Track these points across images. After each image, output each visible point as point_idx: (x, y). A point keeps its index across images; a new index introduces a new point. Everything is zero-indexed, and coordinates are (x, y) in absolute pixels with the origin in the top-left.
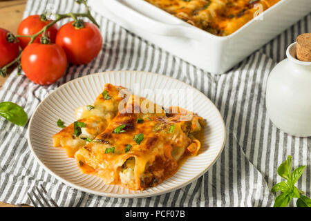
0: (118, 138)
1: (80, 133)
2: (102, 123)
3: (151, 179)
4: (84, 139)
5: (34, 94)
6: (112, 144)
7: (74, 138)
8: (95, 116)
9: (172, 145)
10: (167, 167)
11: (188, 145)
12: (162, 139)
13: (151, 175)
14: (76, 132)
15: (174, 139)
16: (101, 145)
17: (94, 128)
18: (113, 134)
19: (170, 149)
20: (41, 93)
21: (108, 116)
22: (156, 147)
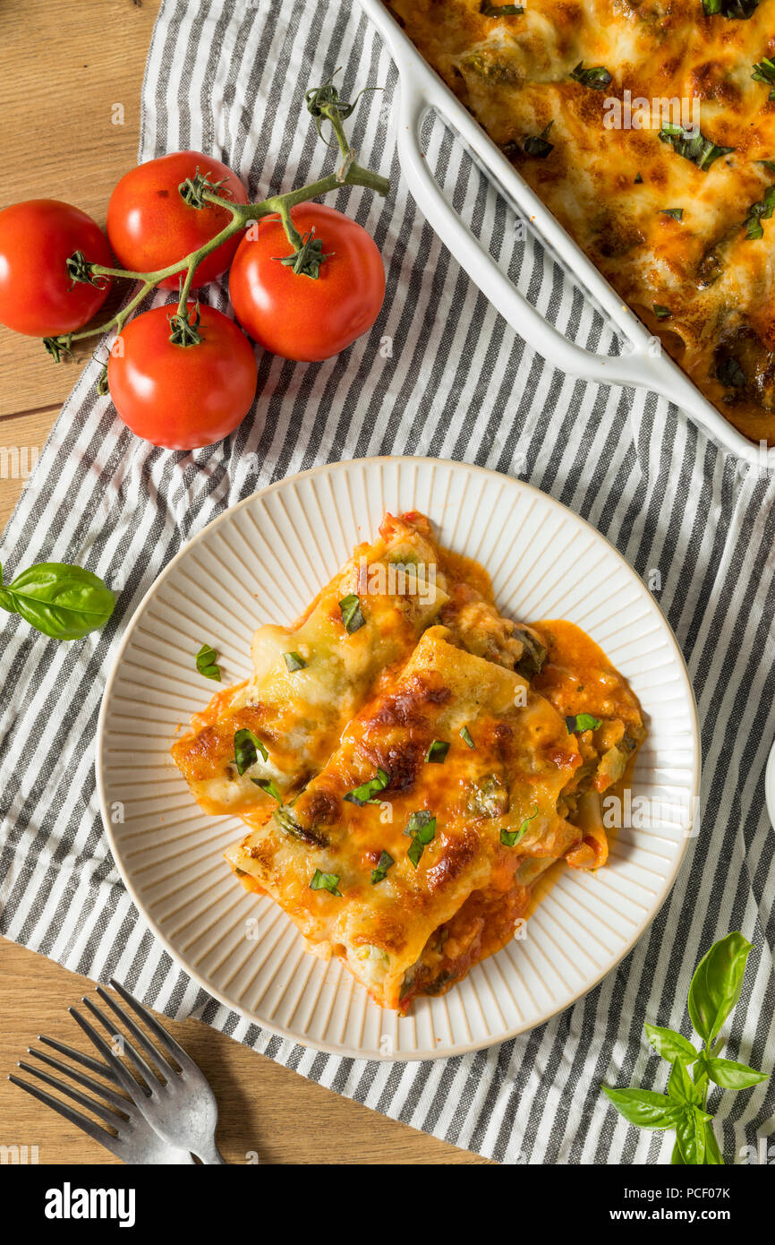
0: (358, 822)
1: (250, 760)
2: (322, 728)
3: (436, 975)
4: (263, 783)
5: (146, 472)
6: (336, 850)
7: (230, 774)
8: (304, 703)
9: (520, 857)
10: (495, 915)
11: (569, 851)
12: (490, 849)
13: (439, 957)
14: (240, 758)
15: (530, 844)
16: (303, 849)
17: (295, 755)
18: (347, 806)
19: (511, 867)
20: (168, 476)
21: (347, 701)
22: (468, 874)
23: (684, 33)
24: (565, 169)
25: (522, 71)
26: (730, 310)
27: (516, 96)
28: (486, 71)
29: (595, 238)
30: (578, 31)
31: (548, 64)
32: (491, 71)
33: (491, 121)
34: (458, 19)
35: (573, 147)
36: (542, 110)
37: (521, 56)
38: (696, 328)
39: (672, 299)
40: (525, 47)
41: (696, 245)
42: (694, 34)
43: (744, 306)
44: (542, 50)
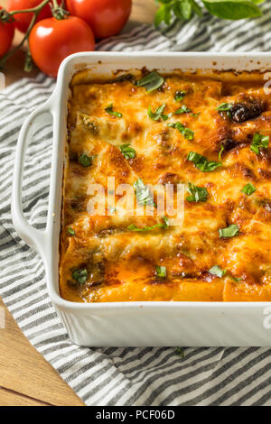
23: (174, 160)
24: (87, 174)
25: (102, 133)
26: (99, 251)
27: (92, 140)
28: (86, 122)
29: (74, 198)
30: (136, 135)
31: (114, 138)
32: (89, 124)
33: (74, 141)
34: (95, 107)
35: (98, 170)
36: (97, 149)
37: (105, 127)
38: (78, 246)
39: (80, 232)
40: (109, 126)
41: (107, 222)
42: (178, 162)
43: (106, 254)
44: (116, 132)
